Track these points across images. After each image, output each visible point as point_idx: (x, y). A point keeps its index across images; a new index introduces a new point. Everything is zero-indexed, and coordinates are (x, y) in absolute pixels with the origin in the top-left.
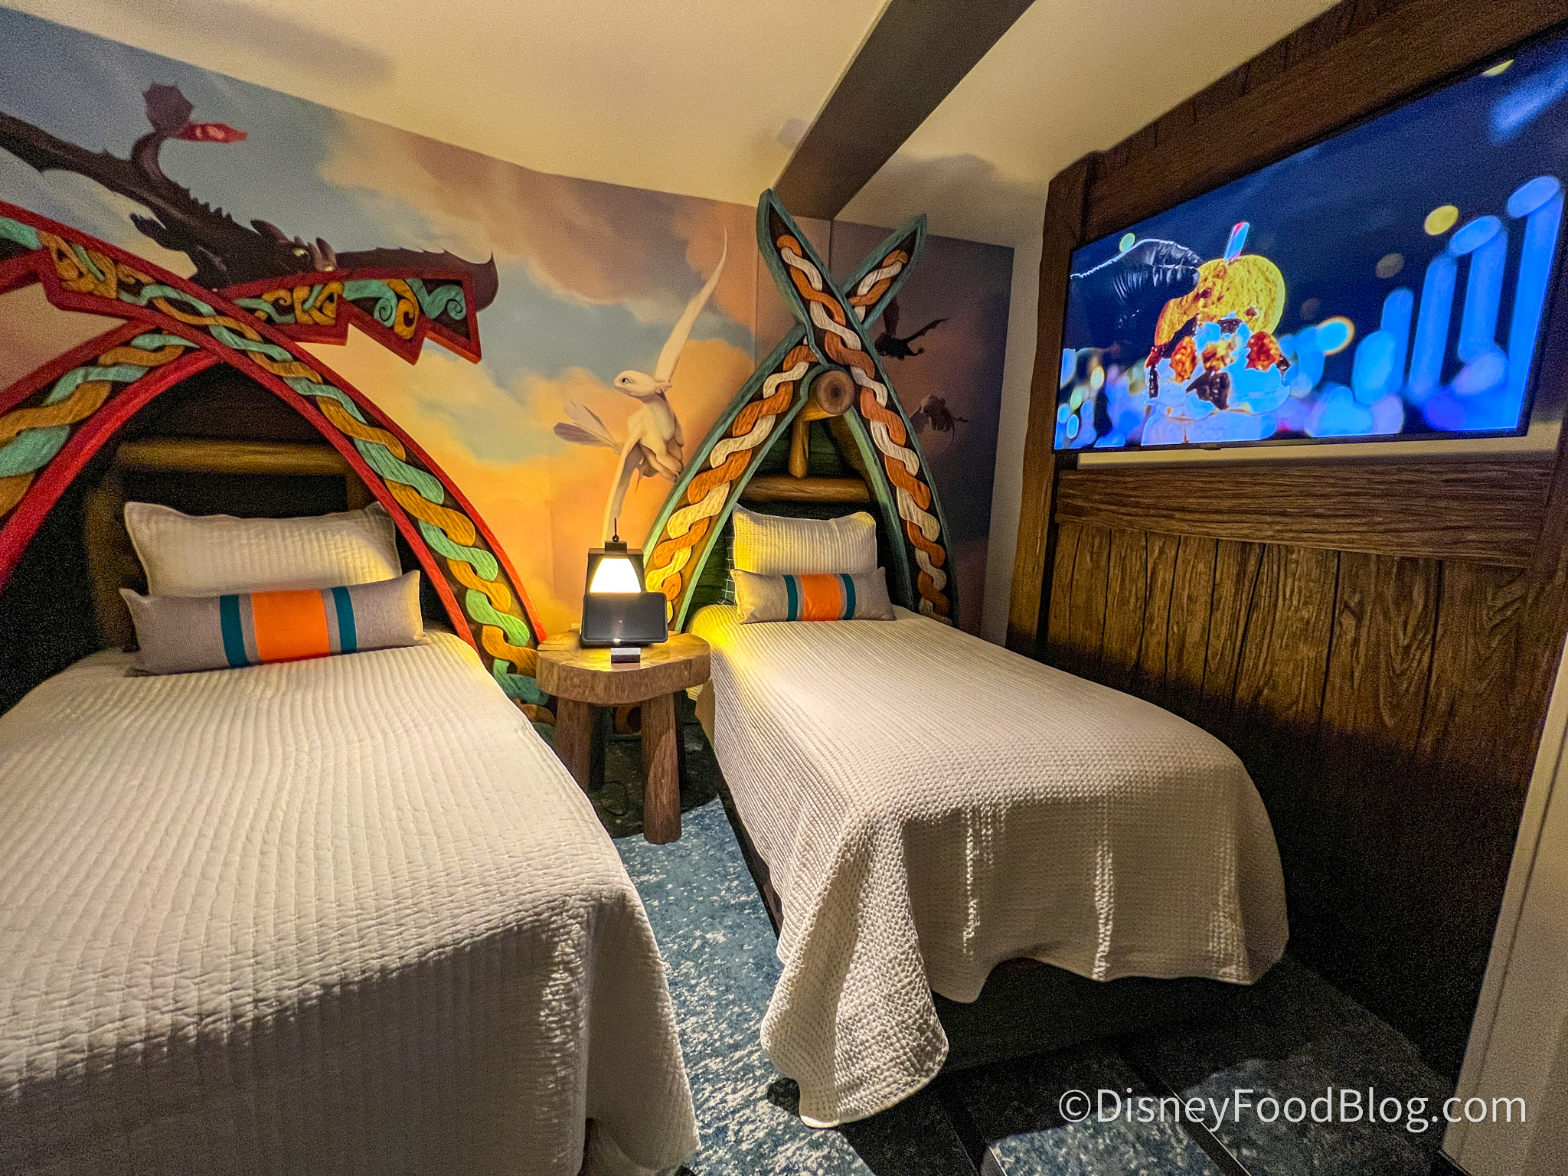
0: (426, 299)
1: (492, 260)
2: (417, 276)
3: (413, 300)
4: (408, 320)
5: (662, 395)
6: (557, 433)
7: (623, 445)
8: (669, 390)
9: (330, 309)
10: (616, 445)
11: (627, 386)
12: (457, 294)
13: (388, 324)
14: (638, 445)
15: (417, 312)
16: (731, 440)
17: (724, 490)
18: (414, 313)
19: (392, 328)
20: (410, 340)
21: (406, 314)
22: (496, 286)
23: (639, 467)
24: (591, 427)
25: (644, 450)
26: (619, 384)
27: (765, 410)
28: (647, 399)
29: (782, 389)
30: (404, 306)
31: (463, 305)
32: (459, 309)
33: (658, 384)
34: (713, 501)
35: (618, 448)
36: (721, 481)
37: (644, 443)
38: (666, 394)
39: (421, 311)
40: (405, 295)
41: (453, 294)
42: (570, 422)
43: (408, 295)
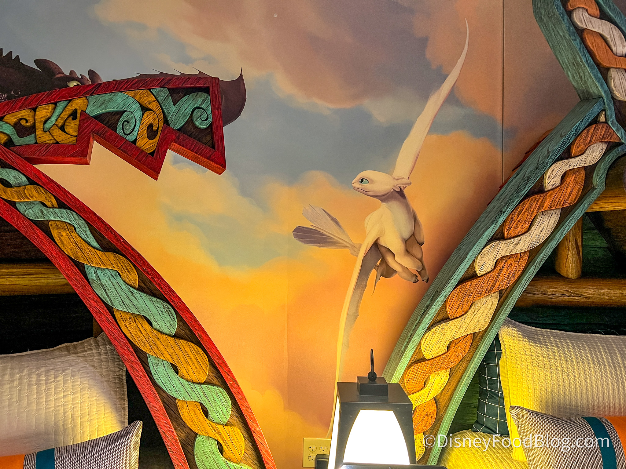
0: (172, 110)
1: (241, 76)
2: (163, 86)
3: (158, 110)
4: (151, 132)
5: (401, 193)
6: (296, 237)
7: (360, 246)
9: (72, 127)
10: (353, 246)
11: (366, 186)
12: (204, 101)
13: (131, 138)
14: (376, 245)
15: (161, 124)
16: (503, 243)
17: (492, 301)
18: (158, 124)
19: (135, 142)
20: (152, 154)
21: (151, 126)
22: (244, 99)
23: (377, 268)
24: (328, 229)
25: (383, 250)
26: (357, 185)
27: (547, 204)
28: (385, 198)
29: (570, 179)
30: (149, 118)
31: (210, 112)
32: (205, 116)
33: (396, 182)
34: (477, 316)
35: (355, 248)
36: (489, 292)
37: (382, 242)
38: (405, 192)
39: (166, 122)
40: (150, 106)
41: (200, 101)
42: (308, 225)
43: (154, 106)
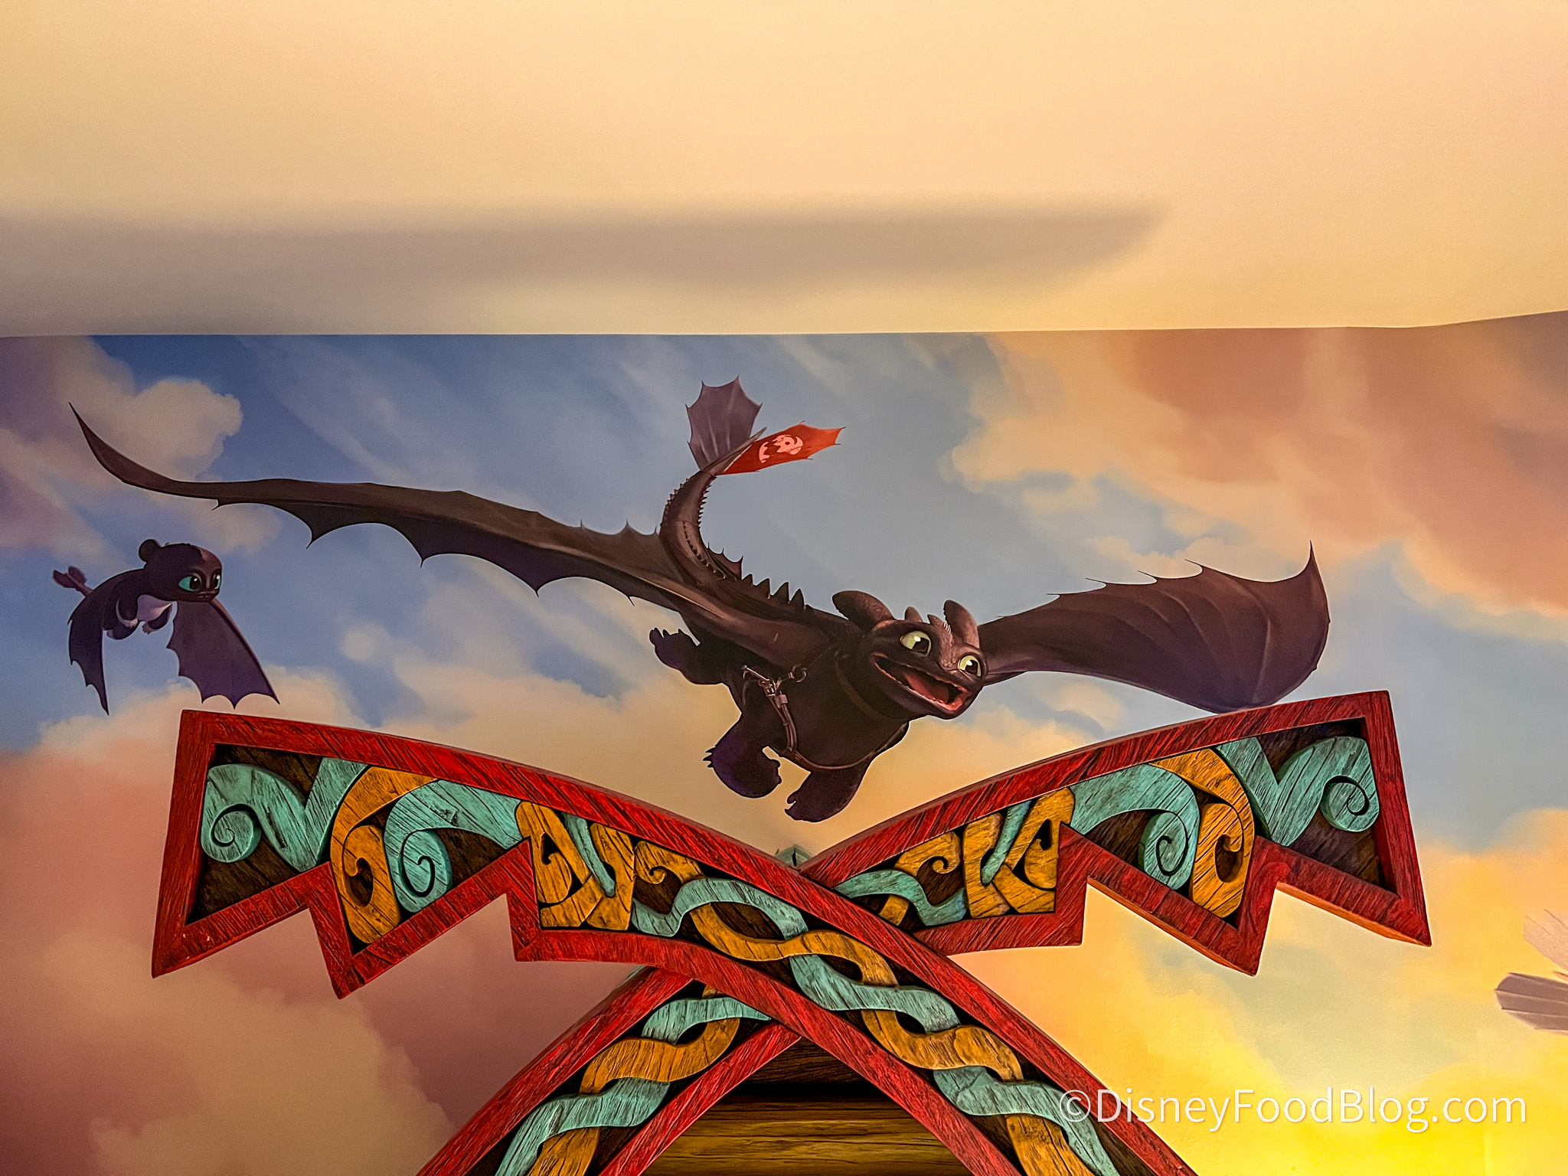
0: (1273, 792)
2: (1248, 734)
3: (1239, 800)
4: (1227, 863)
9: (1043, 867)
12: (1352, 761)
13: (1176, 882)
15: (1250, 836)
18: (1242, 837)
19: (1186, 890)
20: (1233, 919)
21: (1223, 840)
22: (1323, 623)
30: (1218, 822)
31: (1371, 788)
32: (1360, 802)
39: (1261, 828)
40: (1218, 792)
41: (1342, 762)
43: (1227, 789)
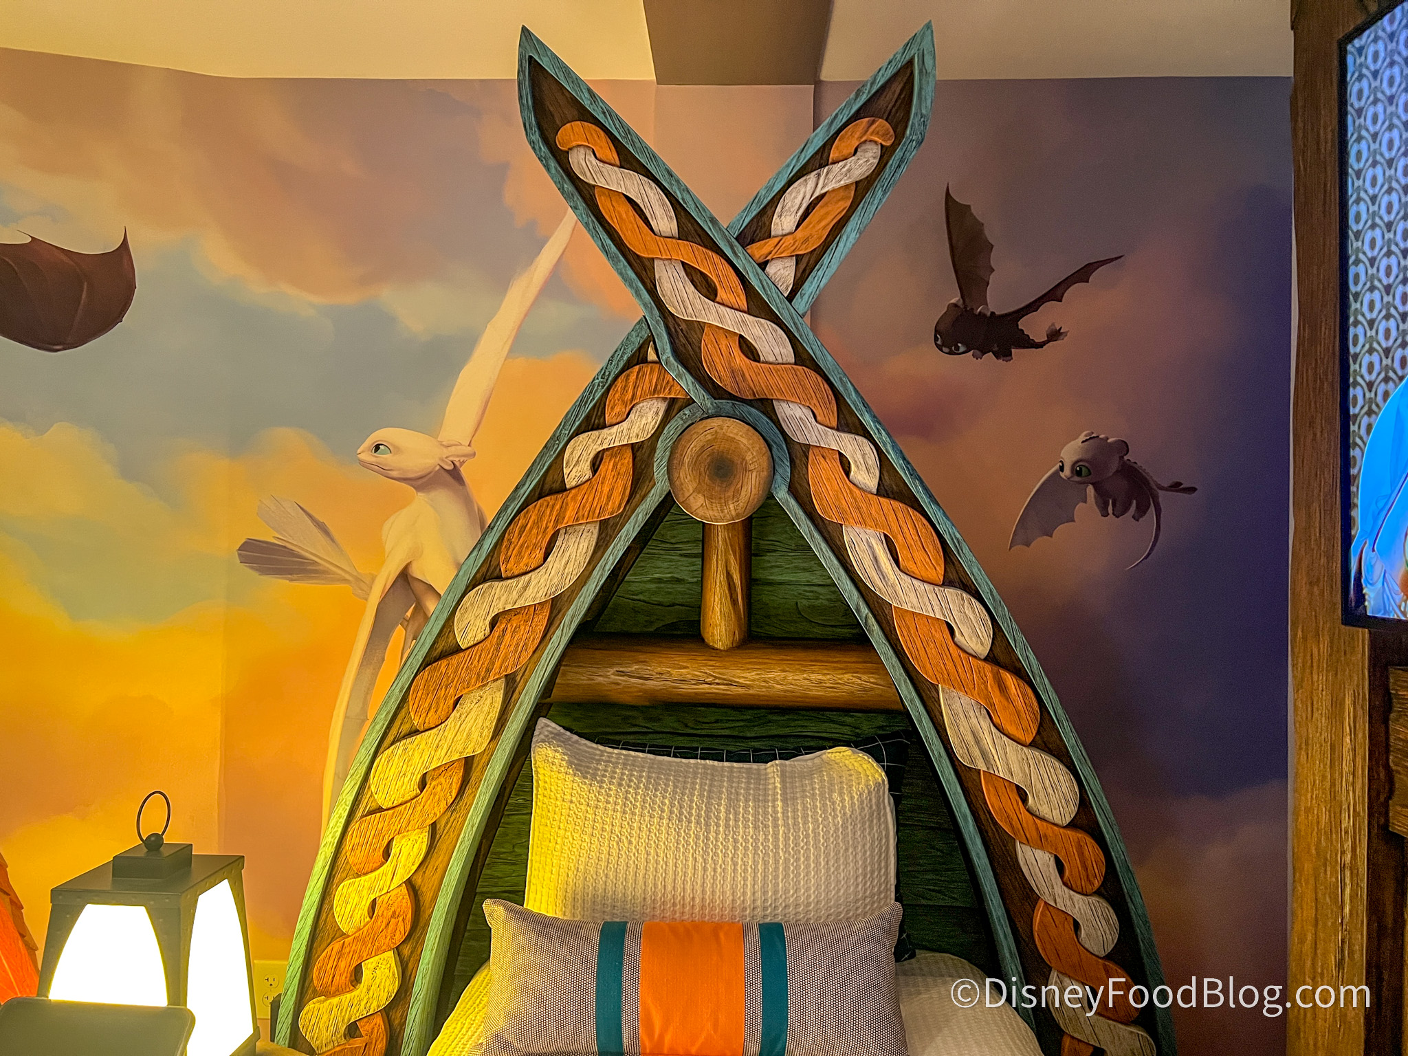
1: (125, 243)
5: (455, 474)
6: (244, 559)
7: (373, 579)
8: (469, 462)
10: (358, 579)
11: (384, 458)
14: (404, 577)
16: (498, 585)
17: (493, 697)
22: (131, 287)
23: (406, 623)
24: (310, 545)
25: (418, 588)
26: (367, 457)
27: (570, 513)
28: (423, 482)
29: (606, 467)
33: (446, 452)
34: (467, 725)
35: (362, 584)
36: (483, 681)
37: (416, 572)
38: (463, 471)
42: (269, 536)
